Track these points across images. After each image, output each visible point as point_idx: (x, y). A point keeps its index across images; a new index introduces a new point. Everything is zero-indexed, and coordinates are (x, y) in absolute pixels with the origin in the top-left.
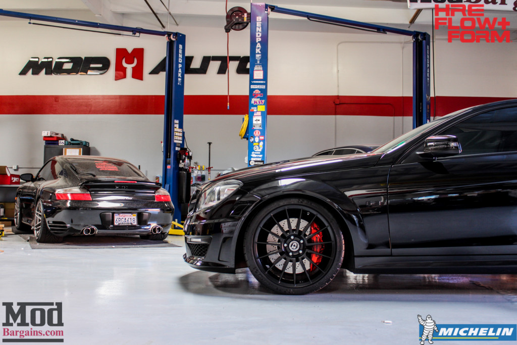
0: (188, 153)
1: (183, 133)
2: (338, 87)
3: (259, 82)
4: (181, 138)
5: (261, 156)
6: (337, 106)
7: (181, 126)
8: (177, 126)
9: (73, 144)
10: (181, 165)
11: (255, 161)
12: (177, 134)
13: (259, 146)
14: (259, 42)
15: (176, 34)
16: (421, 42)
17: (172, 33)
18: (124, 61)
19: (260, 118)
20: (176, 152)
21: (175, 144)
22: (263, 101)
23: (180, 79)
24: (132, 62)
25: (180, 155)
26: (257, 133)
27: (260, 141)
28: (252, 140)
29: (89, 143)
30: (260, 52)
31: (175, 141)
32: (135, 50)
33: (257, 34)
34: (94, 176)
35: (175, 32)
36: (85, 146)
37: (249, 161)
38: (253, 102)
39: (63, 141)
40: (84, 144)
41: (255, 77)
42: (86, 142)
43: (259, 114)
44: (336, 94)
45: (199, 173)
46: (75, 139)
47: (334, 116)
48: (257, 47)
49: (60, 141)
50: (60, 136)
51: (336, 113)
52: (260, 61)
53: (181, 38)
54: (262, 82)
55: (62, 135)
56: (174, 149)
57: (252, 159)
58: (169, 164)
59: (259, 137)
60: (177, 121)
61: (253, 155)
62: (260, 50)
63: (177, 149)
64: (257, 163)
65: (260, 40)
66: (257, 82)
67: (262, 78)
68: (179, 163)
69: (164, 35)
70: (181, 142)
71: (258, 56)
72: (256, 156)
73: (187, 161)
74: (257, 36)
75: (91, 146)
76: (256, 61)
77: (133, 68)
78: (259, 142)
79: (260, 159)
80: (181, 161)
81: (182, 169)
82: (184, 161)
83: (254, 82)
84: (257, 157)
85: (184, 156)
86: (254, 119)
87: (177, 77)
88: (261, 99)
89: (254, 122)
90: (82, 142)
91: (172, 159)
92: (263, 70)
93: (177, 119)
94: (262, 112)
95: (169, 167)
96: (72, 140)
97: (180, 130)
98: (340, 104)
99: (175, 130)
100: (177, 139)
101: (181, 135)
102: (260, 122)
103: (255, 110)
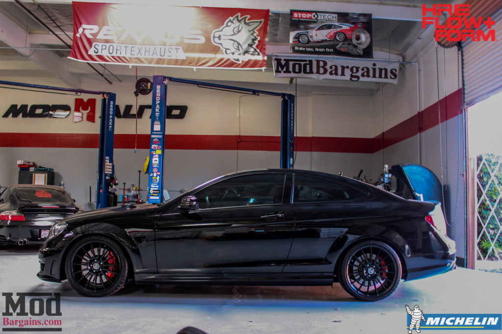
0: (115, 181)
1: (113, 166)
2: (240, 129)
3: (158, 133)
4: (111, 170)
5: (158, 186)
6: (239, 143)
7: (111, 161)
8: (108, 161)
9: (41, 170)
10: (110, 190)
11: (154, 190)
12: (107, 167)
13: (156, 179)
14: (158, 104)
15: (108, 94)
16: (287, 101)
17: (105, 93)
18: (81, 108)
19: (157, 159)
20: (106, 181)
21: (106, 175)
22: (160, 147)
23: (110, 127)
24: (87, 109)
25: (109, 183)
26: (155, 170)
27: (157, 175)
28: (151, 175)
29: (53, 169)
30: (158, 111)
31: (106, 172)
32: (89, 100)
33: (157, 98)
34: (30, 202)
35: (108, 91)
36: (50, 172)
37: (150, 190)
38: (153, 147)
39: (33, 168)
40: (49, 170)
41: (155, 129)
42: (50, 169)
43: (157, 156)
44: (238, 134)
45: (135, 193)
46: (42, 166)
47: (236, 151)
48: (157, 107)
49: (30, 168)
50: (31, 164)
51: (238, 149)
52: (159, 118)
53: (112, 97)
54: (160, 133)
55: (34, 163)
56: (105, 178)
57: (151, 189)
58: (101, 189)
59: (156, 173)
60: (107, 158)
61: (152, 186)
62: (159, 110)
63: (107, 178)
64: (154, 192)
65: (159, 102)
66: (156, 133)
67: (159, 130)
68: (108, 188)
69: (100, 94)
70: (111, 173)
71: (157, 114)
72: (154, 186)
73: (114, 187)
74: (157, 99)
75: (55, 171)
76: (156, 117)
77: (87, 113)
78: (156, 177)
79: (157, 189)
80: (110, 187)
81: (110, 193)
82: (112, 187)
83: (154, 133)
84: (155, 188)
85: (112, 184)
86: (154, 159)
87: (108, 125)
88: (159, 145)
89: (154, 162)
90: (47, 169)
91: (103, 185)
92: (161, 124)
93: (107, 156)
94: (159, 155)
95: (101, 191)
96: (40, 167)
97: (111, 164)
98: (241, 142)
99: (106, 164)
100: (108, 170)
101: (111, 167)
102: (158, 162)
103: (154, 153)
